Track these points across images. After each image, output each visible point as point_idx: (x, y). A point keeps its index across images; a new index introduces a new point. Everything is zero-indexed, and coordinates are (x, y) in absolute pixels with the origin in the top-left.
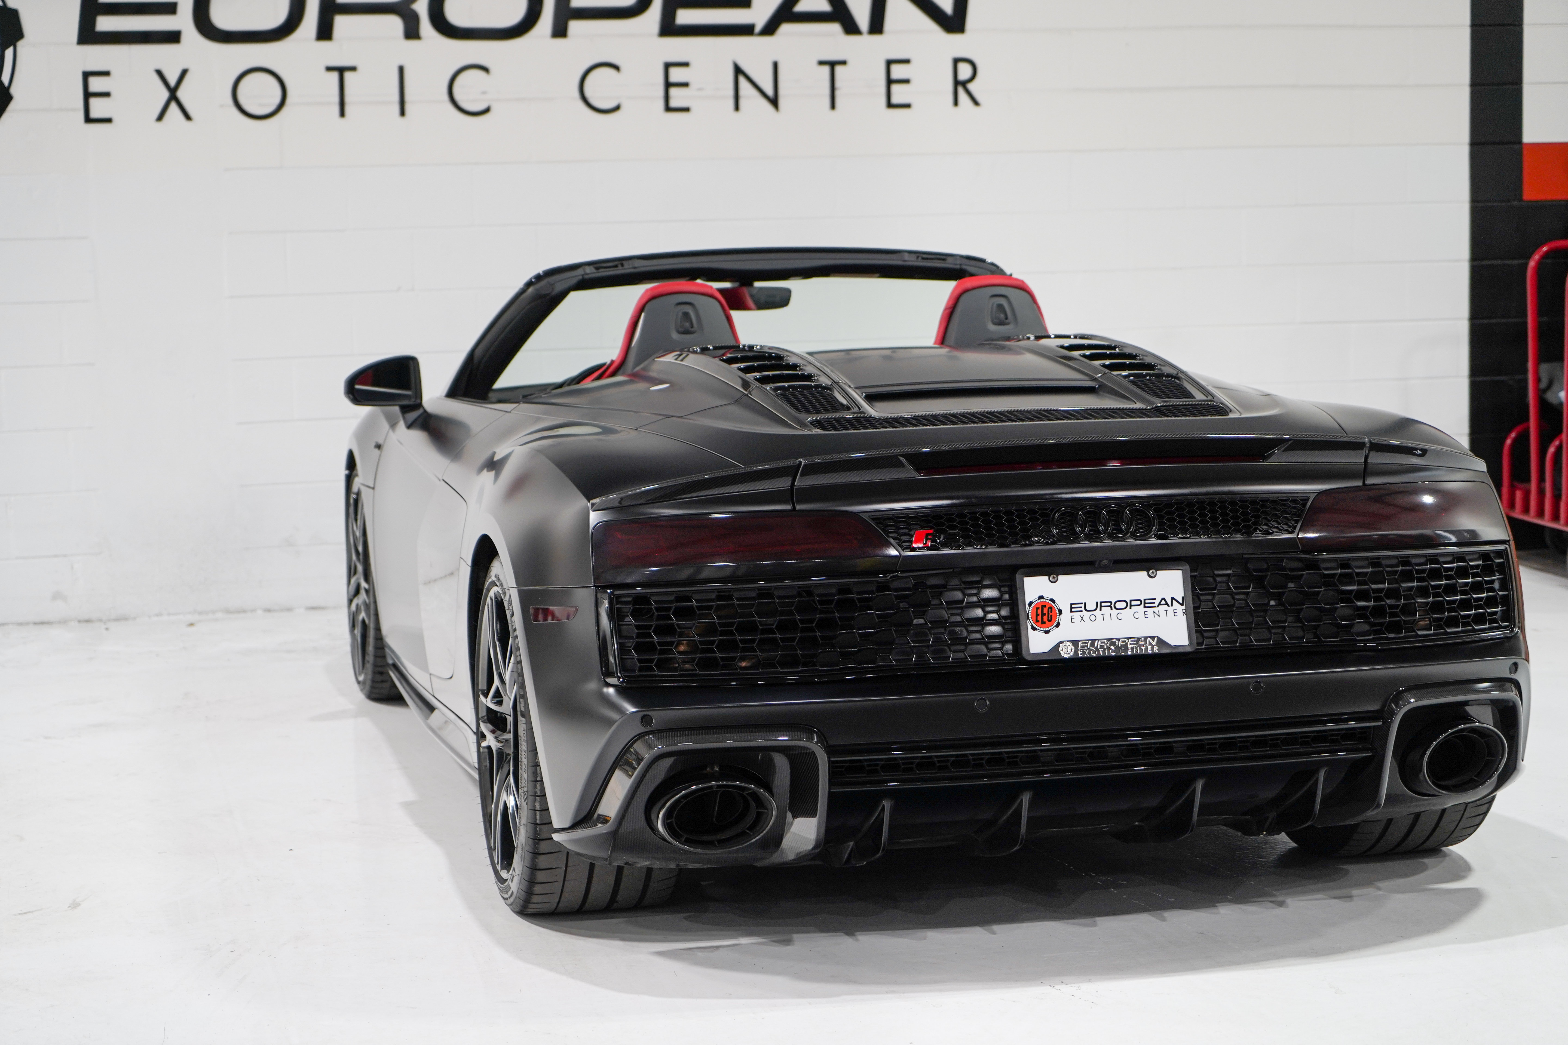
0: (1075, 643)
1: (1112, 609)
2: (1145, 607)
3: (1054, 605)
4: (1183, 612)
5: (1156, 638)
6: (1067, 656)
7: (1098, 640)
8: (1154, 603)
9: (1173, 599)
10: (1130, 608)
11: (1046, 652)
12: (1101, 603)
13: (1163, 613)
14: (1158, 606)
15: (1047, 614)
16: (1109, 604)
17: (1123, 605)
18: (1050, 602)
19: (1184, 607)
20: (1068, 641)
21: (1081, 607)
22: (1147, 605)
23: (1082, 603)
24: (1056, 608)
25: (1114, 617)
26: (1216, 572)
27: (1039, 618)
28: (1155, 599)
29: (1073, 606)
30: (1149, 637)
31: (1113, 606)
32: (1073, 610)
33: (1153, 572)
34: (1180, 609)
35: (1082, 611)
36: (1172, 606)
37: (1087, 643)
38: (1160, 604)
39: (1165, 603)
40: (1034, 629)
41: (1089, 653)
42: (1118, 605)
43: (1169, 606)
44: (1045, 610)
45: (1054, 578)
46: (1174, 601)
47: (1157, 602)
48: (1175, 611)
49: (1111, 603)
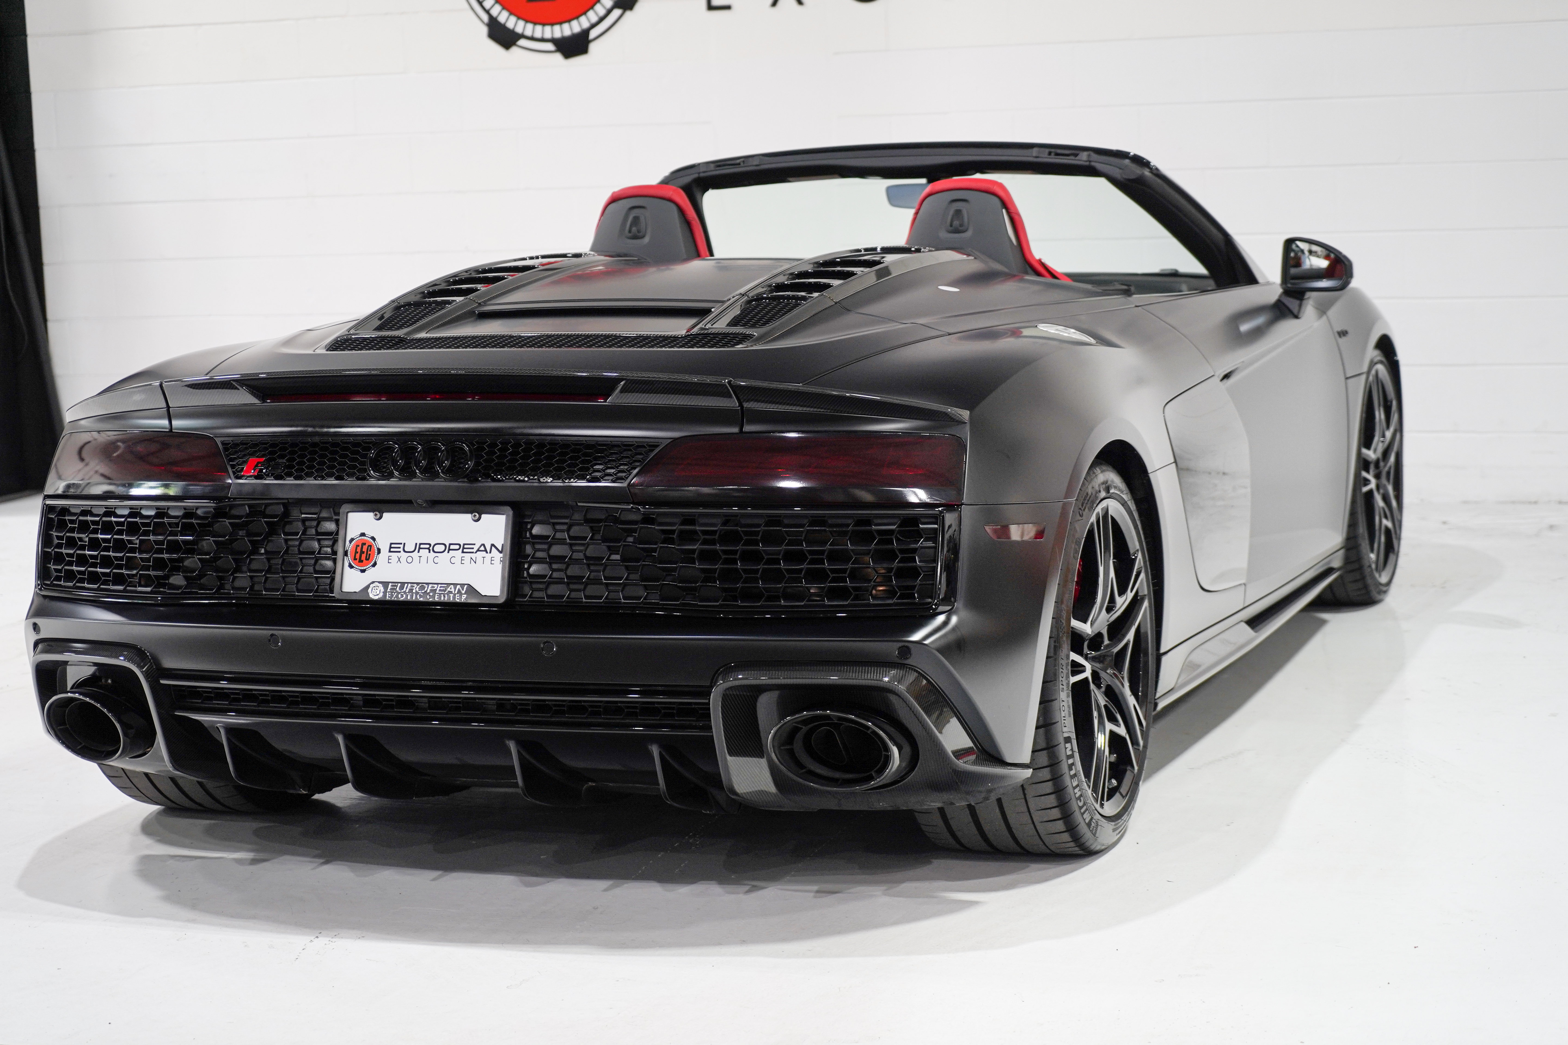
0: (385, 584)
1: (430, 552)
2: (463, 552)
3: (374, 543)
4: (501, 561)
5: (466, 587)
6: (376, 598)
7: (408, 583)
8: (473, 548)
9: (492, 545)
10: (448, 552)
11: (357, 591)
12: (420, 544)
13: (479, 560)
14: (476, 553)
15: (365, 553)
16: (428, 546)
17: (442, 548)
18: (370, 540)
19: (501, 555)
20: (379, 582)
21: (400, 548)
22: (465, 550)
23: (401, 544)
24: (375, 546)
25: (431, 560)
27: (358, 556)
28: (475, 544)
29: (393, 546)
30: (459, 584)
31: (431, 548)
32: (392, 550)
33: (478, 516)
34: (498, 557)
35: (400, 552)
36: (490, 553)
37: (397, 586)
38: (478, 550)
39: (484, 549)
40: (351, 566)
41: (397, 596)
42: (437, 548)
43: (487, 553)
44: (365, 549)
45: (379, 515)
46: (493, 547)
47: (476, 548)
48: (493, 559)
49: (430, 545)
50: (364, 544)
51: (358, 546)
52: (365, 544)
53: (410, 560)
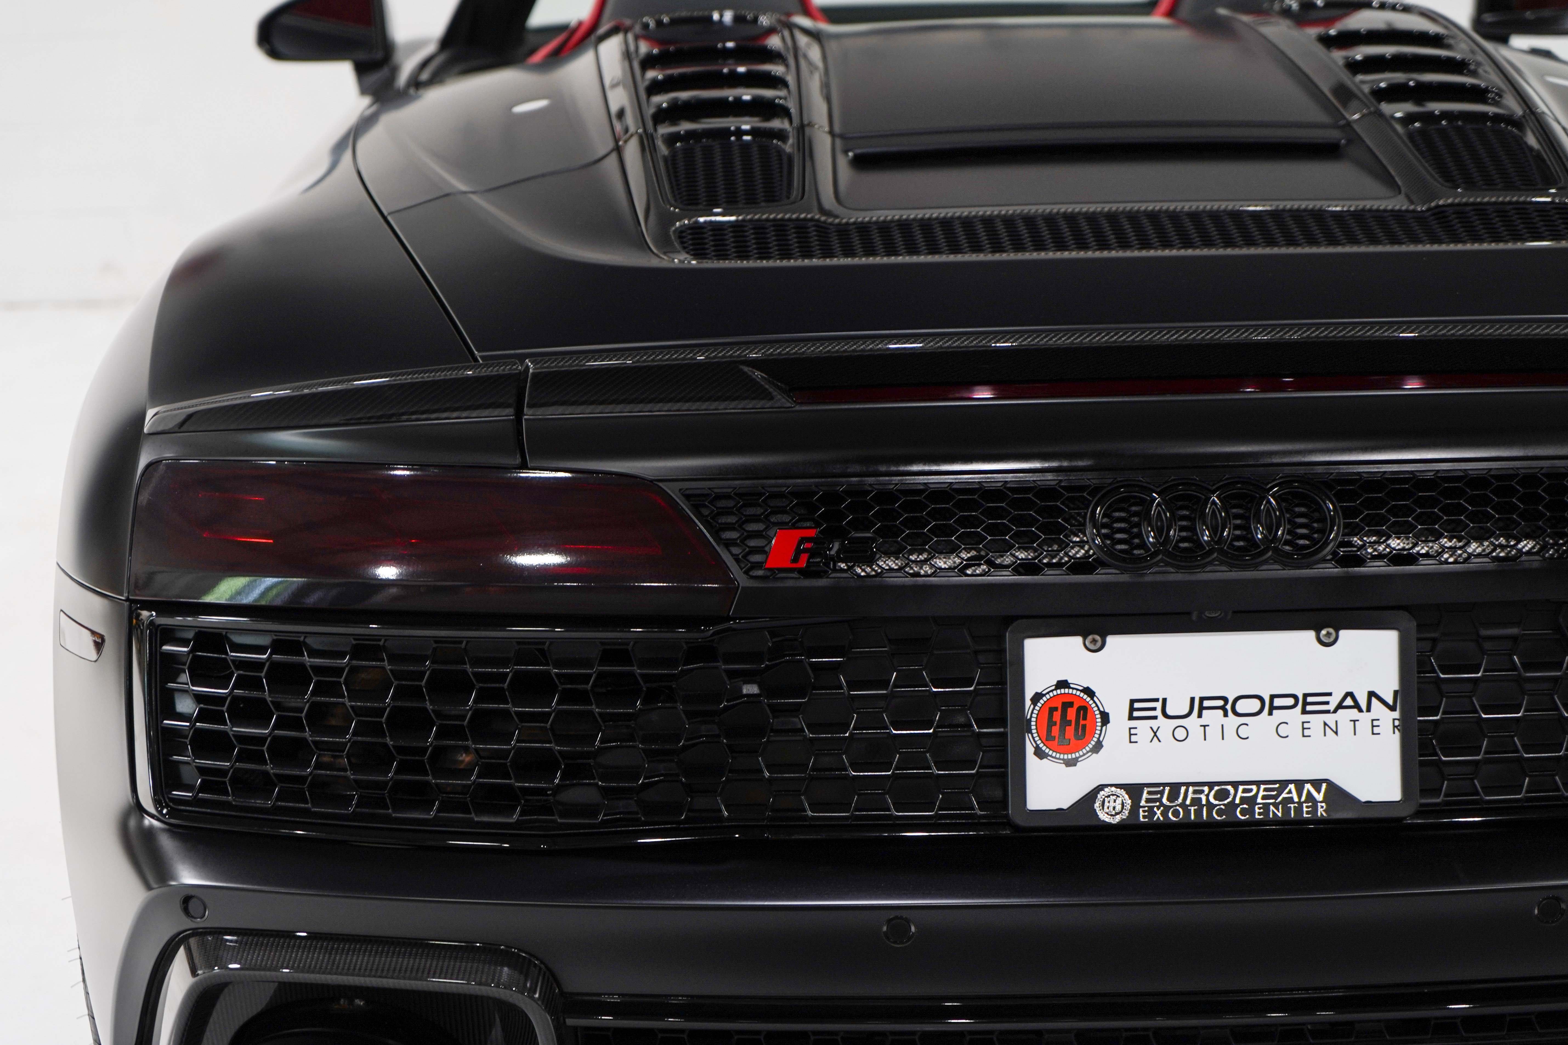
0: (1134, 790)
1: (1226, 715)
2: (1304, 712)
3: (1091, 702)
4: (1394, 727)
5: (1324, 786)
6: (1113, 819)
7: (1188, 785)
8: (1327, 703)
9: (1372, 694)
10: (1270, 714)
11: (1065, 807)
12: (1202, 699)
13: (1345, 727)
14: (1335, 711)
15: (1073, 723)
16: (1220, 703)
17: (1253, 705)
18: (1082, 695)
20: (1117, 786)
21: (1154, 709)
22: (1309, 708)
23: (1157, 700)
24: (1096, 709)
25: (1230, 732)
26: (1485, 632)
27: (1055, 731)
28: (1330, 694)
29: (1137, 705)
30: (1307, 781)
31: (1229, 707)
32: (1136, 714)
33: (1328, 634)
34: (1387, 718)
35: (1155, 718)
36: (1369, 710)
37: (1162, 793)
38: (1340, 706)
39: (1352, 703)
40: (1040, 754)
41: (1164, 813)
42: (1241, 707)
43: (1361, 710)
44: (1071, 712)
45: (1094, 641)
46: (1374, 700)
47: (1334, 701)
48: (1375, 723)
49: (1225, 699)
50: (1067, 705)
51: (1052, 710)
52: (1071, 704)
53: (1180, 734)
